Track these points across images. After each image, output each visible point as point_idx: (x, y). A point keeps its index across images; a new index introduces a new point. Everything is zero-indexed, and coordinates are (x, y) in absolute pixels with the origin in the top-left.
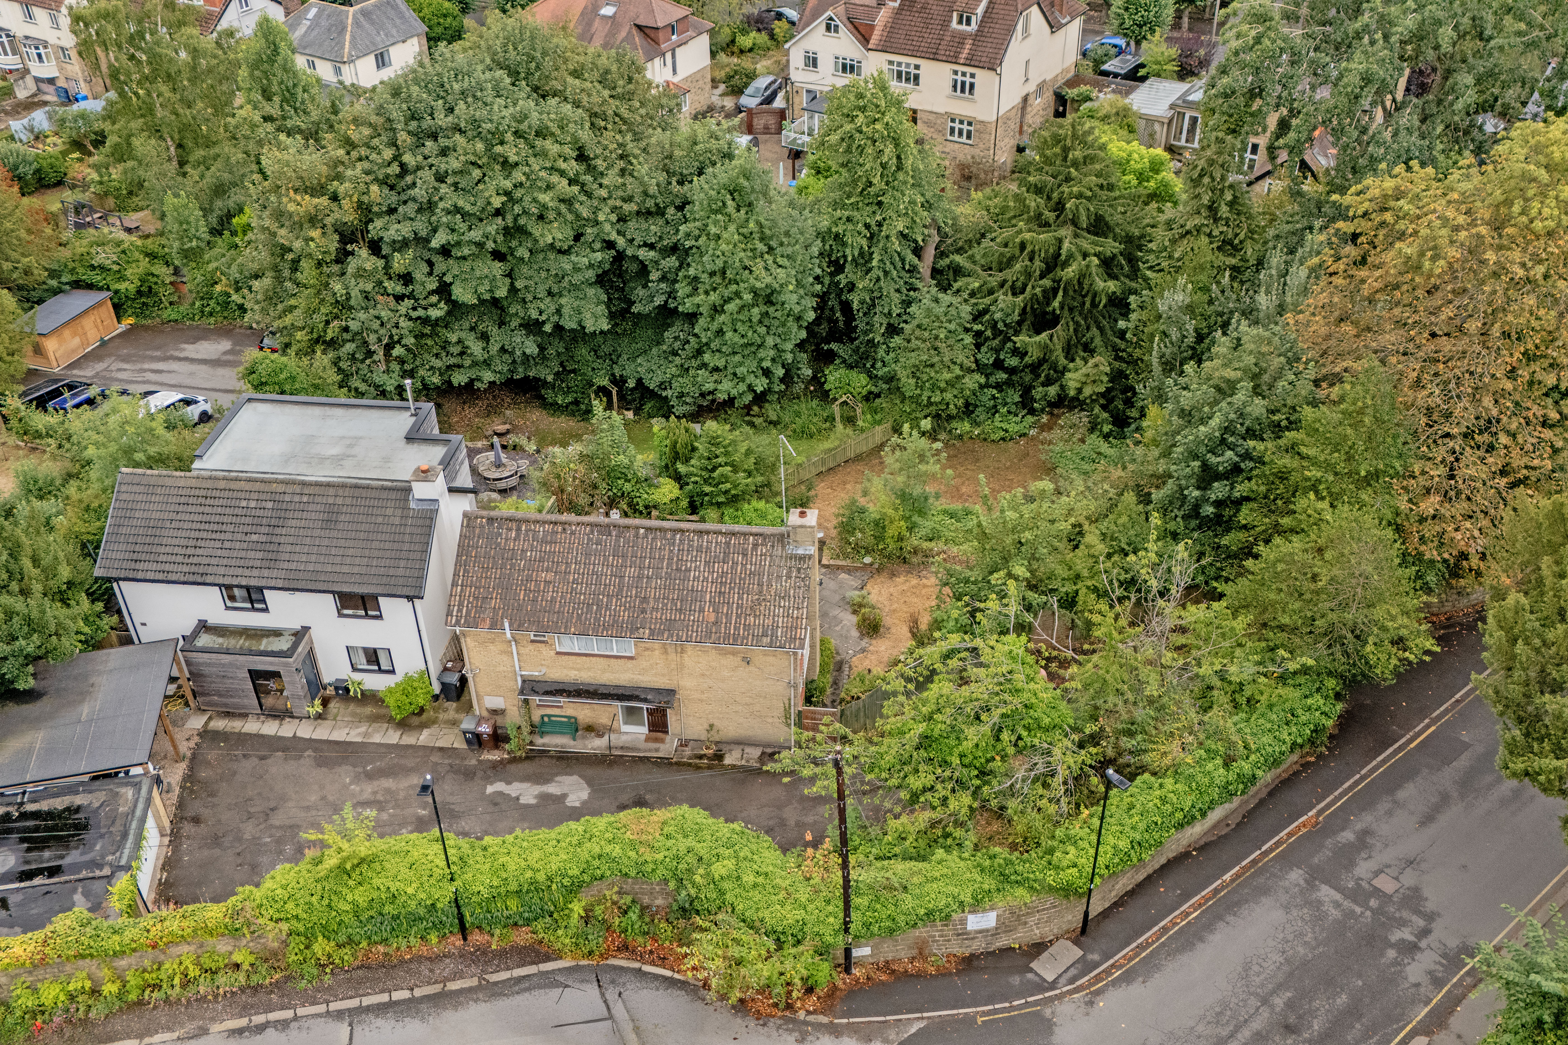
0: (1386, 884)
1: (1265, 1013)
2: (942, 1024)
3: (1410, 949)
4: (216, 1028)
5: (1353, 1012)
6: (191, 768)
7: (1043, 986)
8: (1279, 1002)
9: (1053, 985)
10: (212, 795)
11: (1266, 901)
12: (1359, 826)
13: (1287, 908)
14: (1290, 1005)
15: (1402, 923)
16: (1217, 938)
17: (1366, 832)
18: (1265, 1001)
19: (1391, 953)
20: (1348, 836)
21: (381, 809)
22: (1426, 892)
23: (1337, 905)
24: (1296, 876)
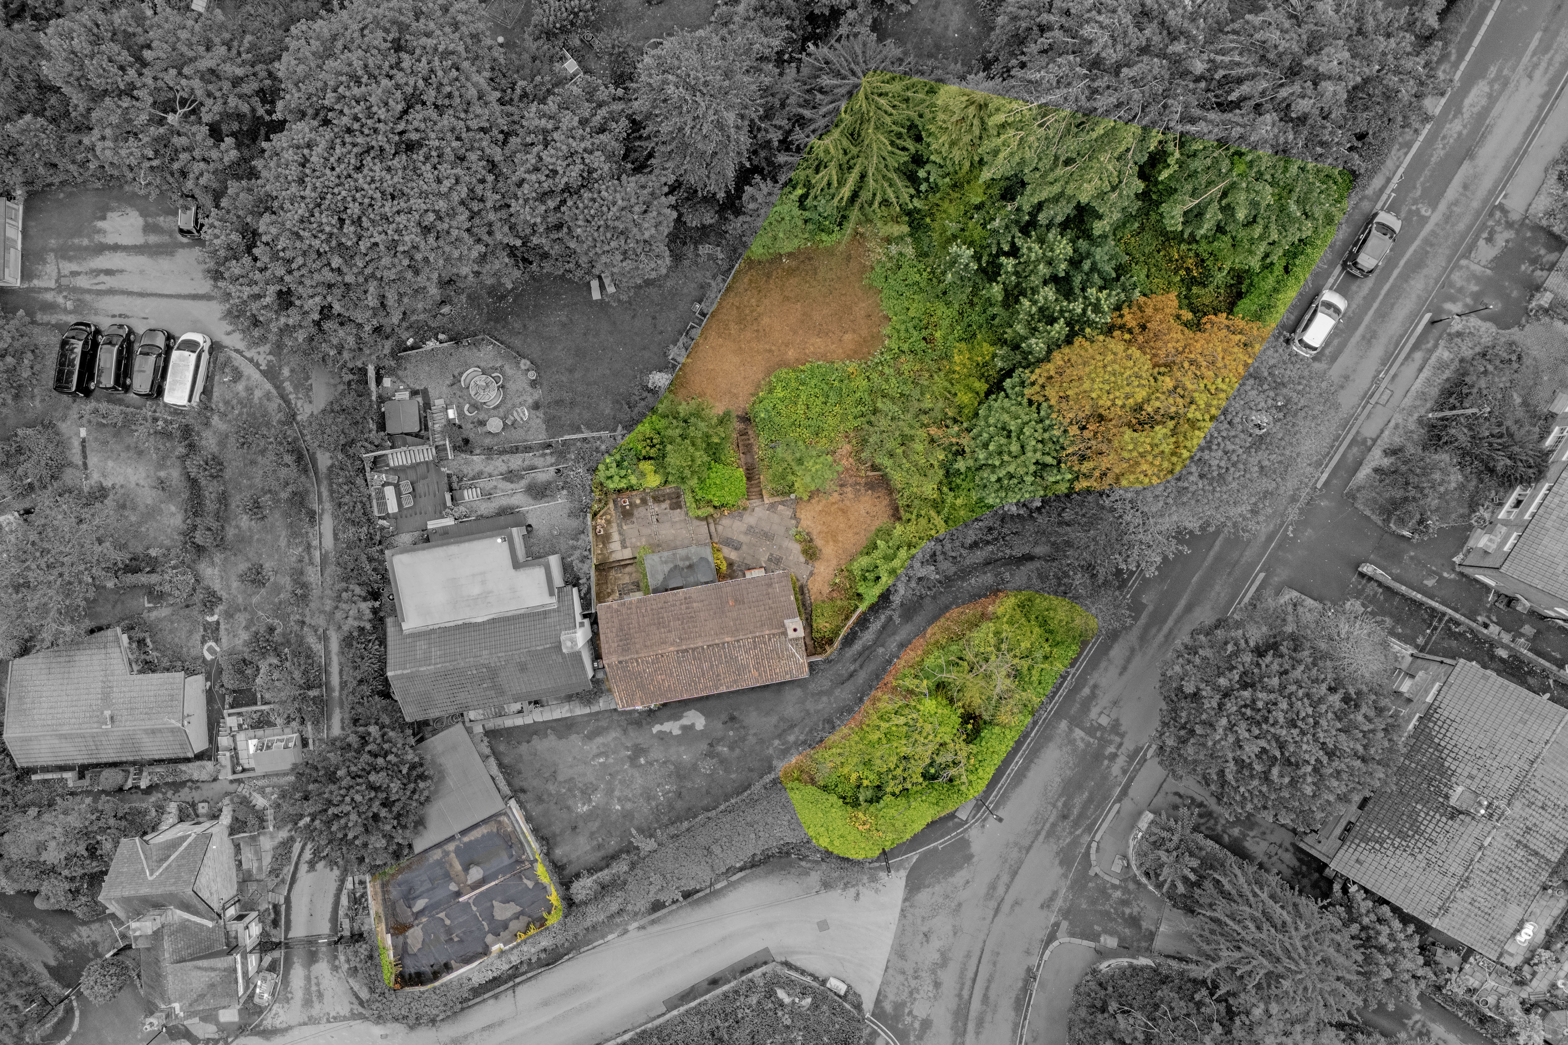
0: (1104, 721)
1: (1055, 812)
2: (925, 853)
3: (1114, 757)
4: (630, 928)
5: (1090, 800)
6: (497, 759)
7: (963, 823)
8: (1060, 804)
9: (966, 822)
10: (520, 773)
11: (1052, 745)
12: (1091, 683)
13: (1060, 747)
14: (1065, 805)
15: (1110, 742)
16: (1031, 774)
17: (1095, 686)
18: (1054, 806)
19: (1106, 762)
20: (1086, 691)
21: (607, 757)
22: (1122, 721)
23: (1083, 739)
24: (1064, 725)
